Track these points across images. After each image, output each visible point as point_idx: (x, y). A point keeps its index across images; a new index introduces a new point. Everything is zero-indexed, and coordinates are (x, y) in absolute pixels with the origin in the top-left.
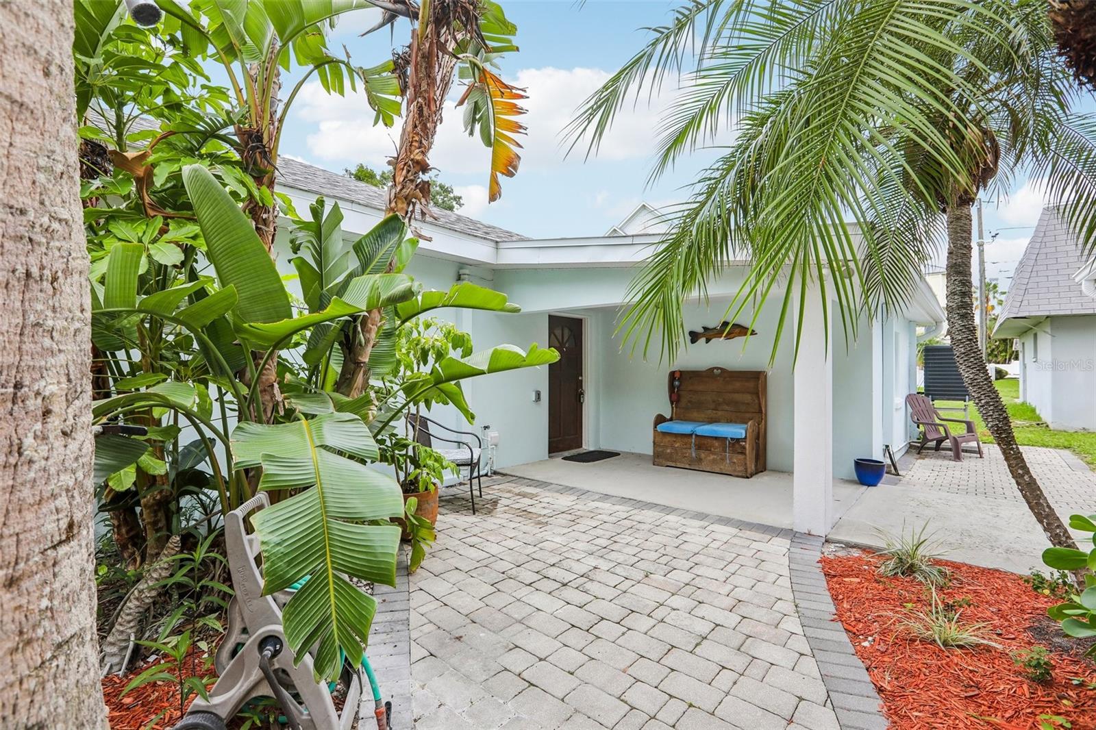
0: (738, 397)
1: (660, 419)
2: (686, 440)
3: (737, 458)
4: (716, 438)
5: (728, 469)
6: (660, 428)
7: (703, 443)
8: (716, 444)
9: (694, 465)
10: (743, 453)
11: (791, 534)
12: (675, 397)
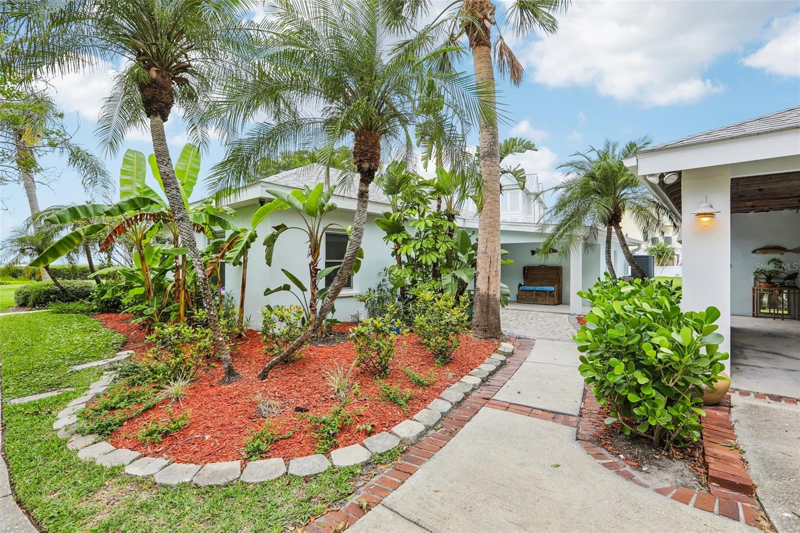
0: (551, 276)
1: (520, 285)
2: (531, 292)
3: (551, 298)
4: (543, 291)
5: (548, 303)
6: (521, 288)
7: (538, 293)
8: (543, 293)
9: (535, 302)
10: (553, 296)
11: (569, 314)
12: (525, 277)
